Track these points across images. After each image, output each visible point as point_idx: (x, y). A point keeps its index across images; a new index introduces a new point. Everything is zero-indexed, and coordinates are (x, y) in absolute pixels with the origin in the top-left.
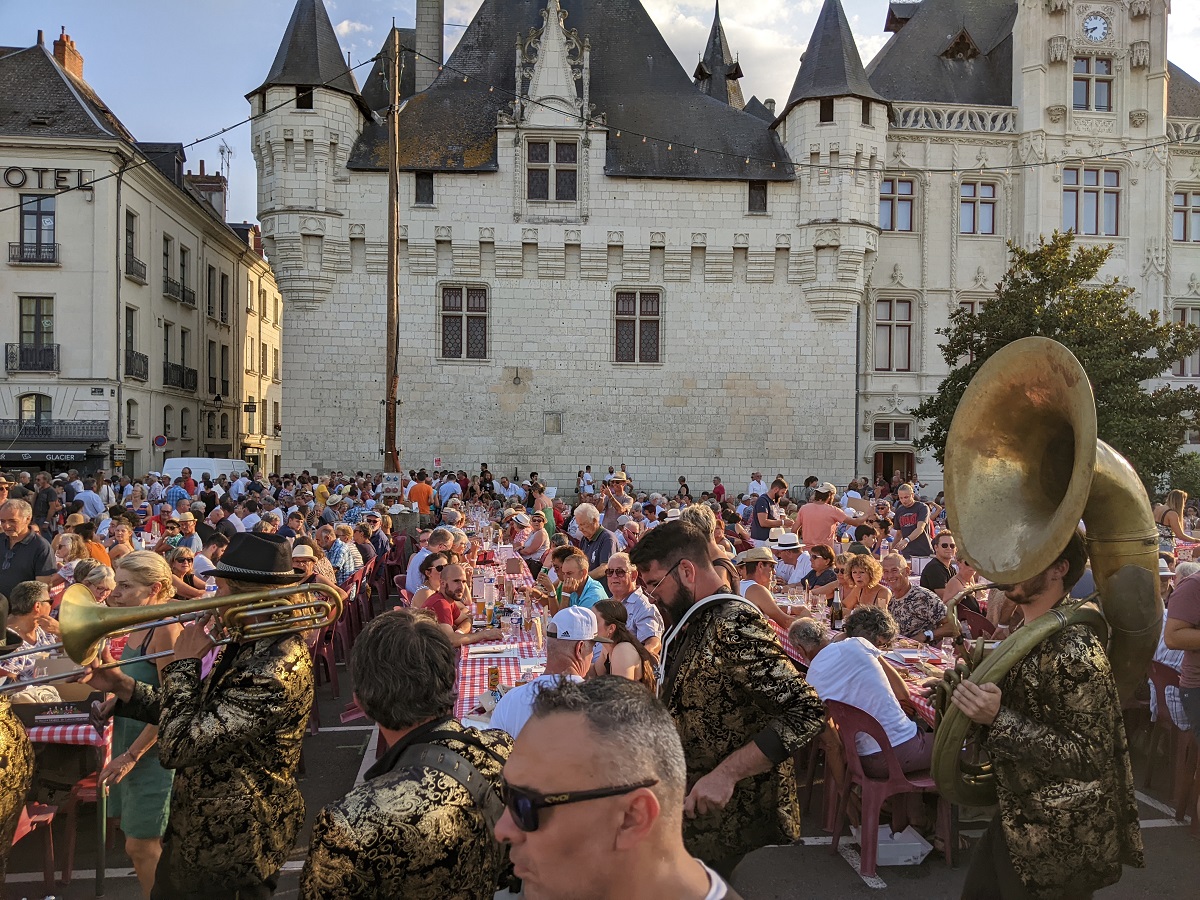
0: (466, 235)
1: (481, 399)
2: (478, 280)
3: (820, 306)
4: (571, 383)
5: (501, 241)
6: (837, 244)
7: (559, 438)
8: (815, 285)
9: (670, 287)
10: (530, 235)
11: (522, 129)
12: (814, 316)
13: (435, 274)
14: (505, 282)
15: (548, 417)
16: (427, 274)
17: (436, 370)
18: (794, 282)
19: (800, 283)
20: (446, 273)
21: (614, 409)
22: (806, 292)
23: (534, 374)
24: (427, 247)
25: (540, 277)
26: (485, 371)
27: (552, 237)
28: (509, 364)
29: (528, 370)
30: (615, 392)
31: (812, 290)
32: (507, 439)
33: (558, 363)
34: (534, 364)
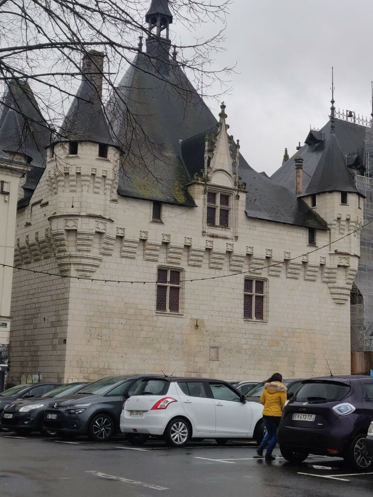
0: (178, 241)
1: (178, 337)
2: (178, 266)
3: (337, 296)
4: (224, 331)
5: (195, 245)
6: (348, 265)
7: (217, 363)
8: (335, 285)
9: (270, 279)
10: (209, 244)
11: (208, 185)
12: (333, 301)
13: (157, 261)
14: (192, 268)
15: (212, 350)
16: (153, 260)
17: (155, 318)
18: (324, 282)
19: (327, 283)
20: (163, 261)
21: (244, 347)
22: (330, 288)
23: (206, 324)
24: (157, 245)
25: (211, 268)
26: (180, 321)
27: (220, 246)
28: (193, 317)
29: (203, 321)
30: (245, 336)
31: (334, 288)
32: (191, 363)
33: (218, 317)
34: (205, 318)
